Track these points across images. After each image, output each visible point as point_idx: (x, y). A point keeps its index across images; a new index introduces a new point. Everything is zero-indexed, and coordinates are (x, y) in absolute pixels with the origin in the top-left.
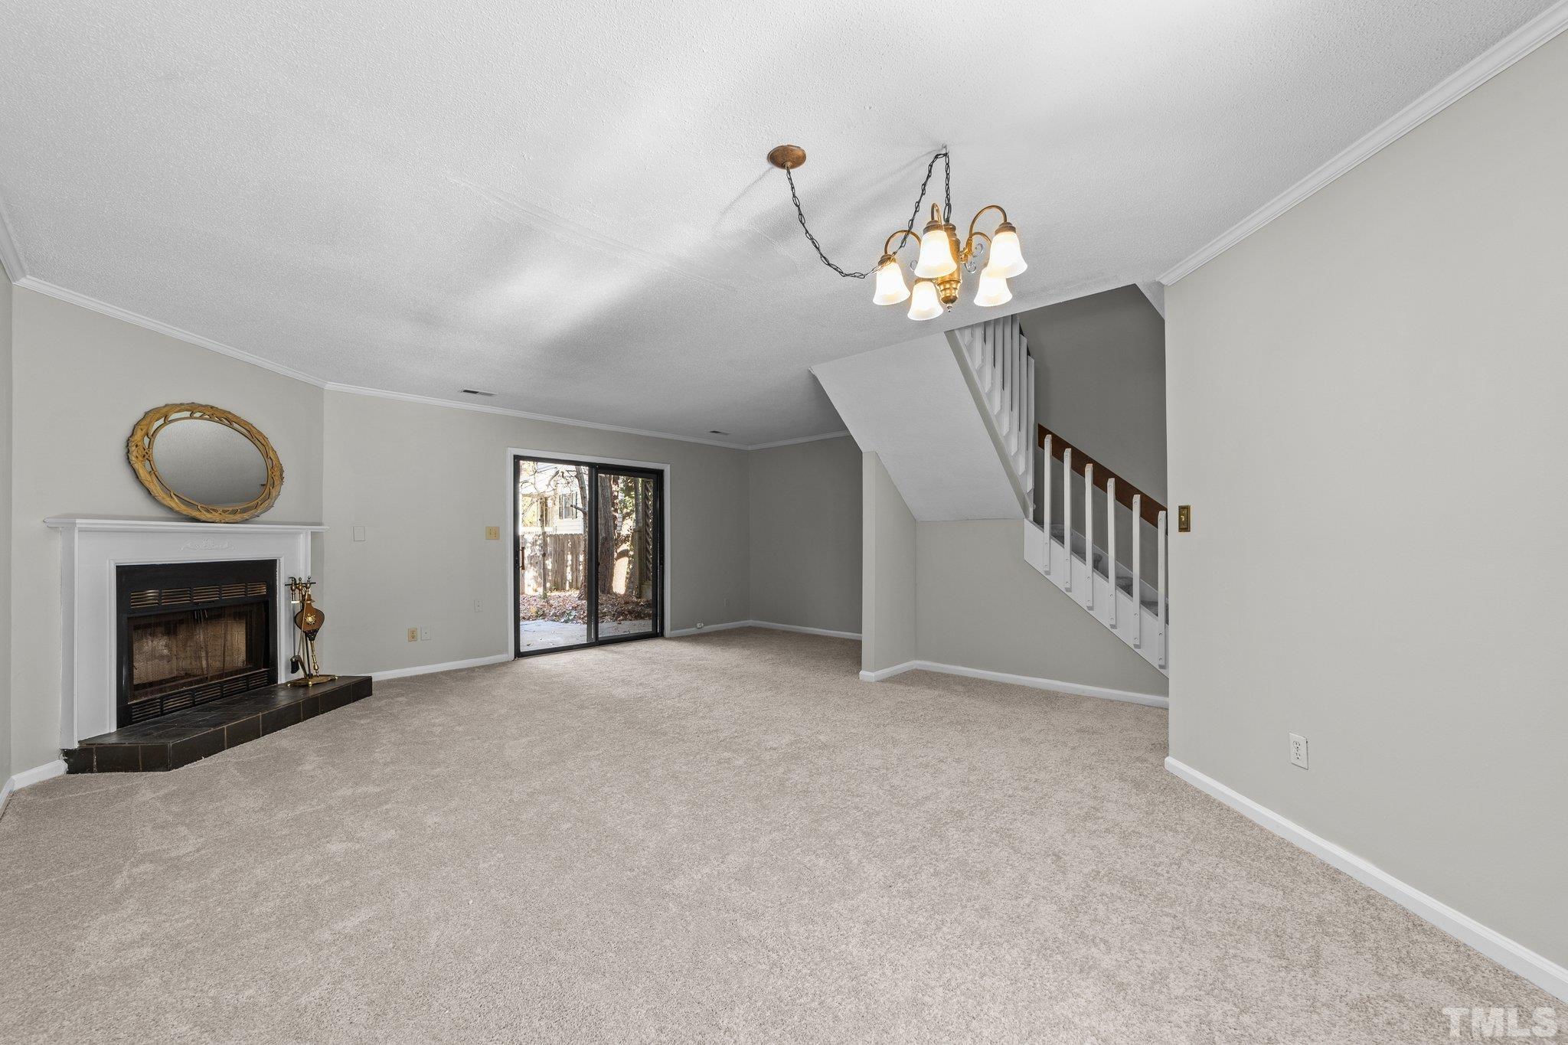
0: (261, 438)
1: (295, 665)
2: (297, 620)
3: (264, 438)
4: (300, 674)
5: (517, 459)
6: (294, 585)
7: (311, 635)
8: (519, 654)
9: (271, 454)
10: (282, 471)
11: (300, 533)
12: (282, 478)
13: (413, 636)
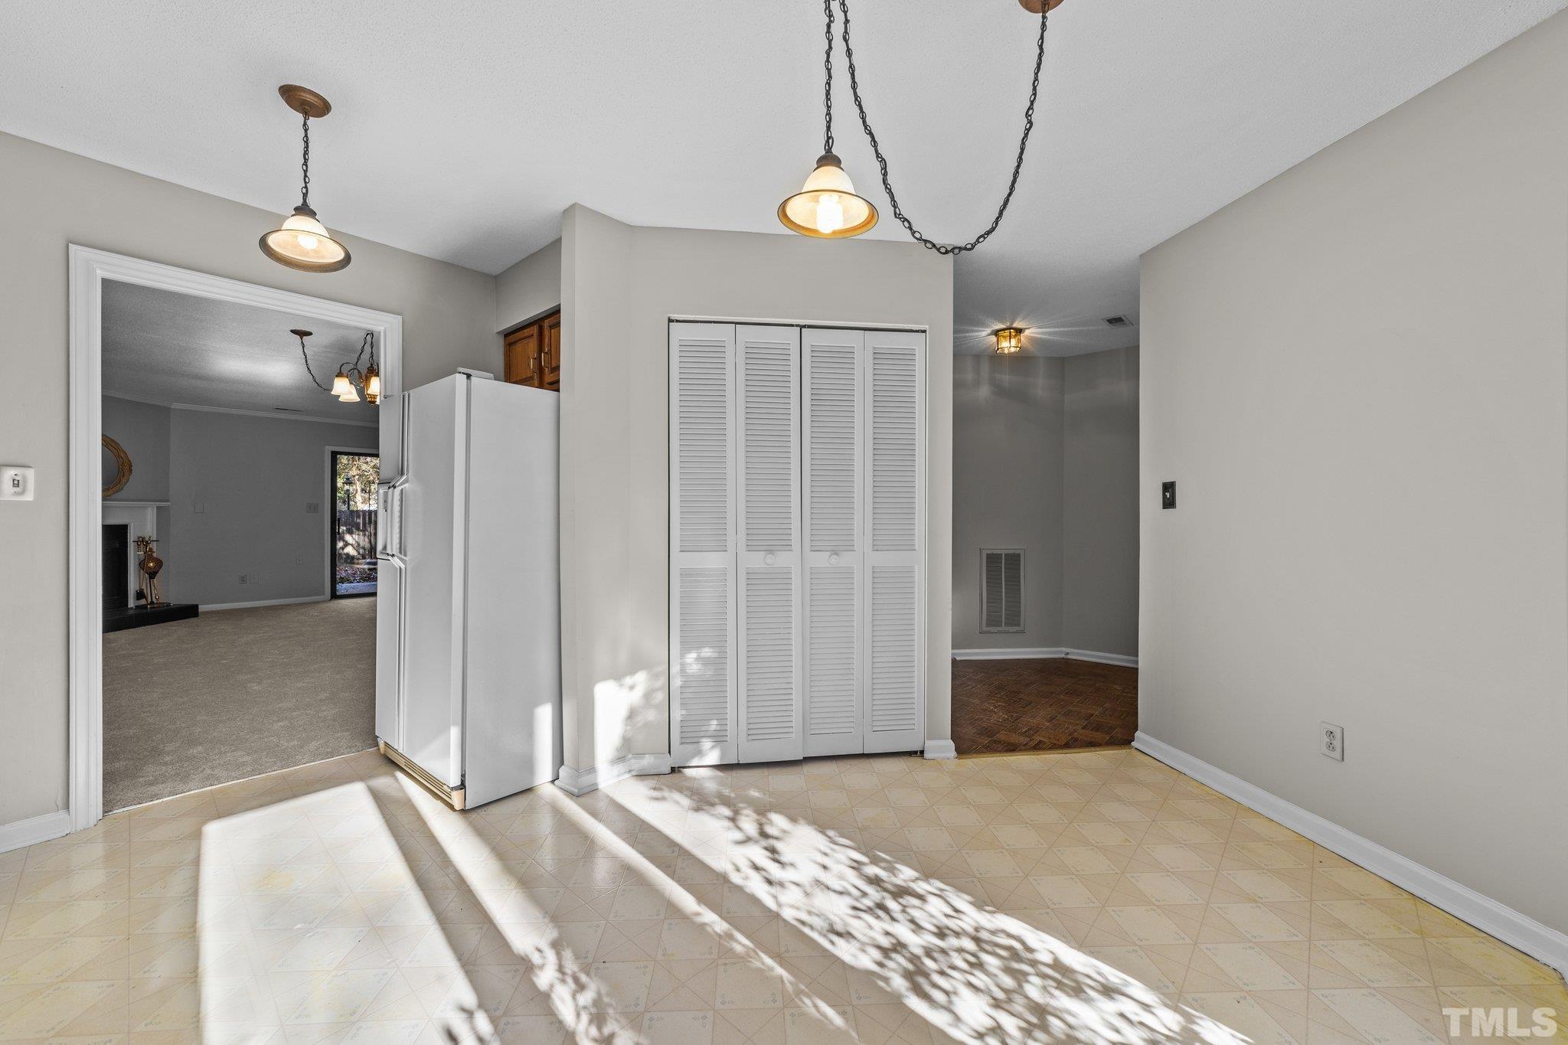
0: (113, 445)
1: (140, 595)
2: (142, 565)
3: (116, 443)
4: (143, 602)
5: (334, 455)
6: (142, 542)
7: (152, 575)
8: (335, 596)
9: (122, 455)
10: (130, 466)
11: (148, 507)
12: (131, 471)
13: (243, 580)
